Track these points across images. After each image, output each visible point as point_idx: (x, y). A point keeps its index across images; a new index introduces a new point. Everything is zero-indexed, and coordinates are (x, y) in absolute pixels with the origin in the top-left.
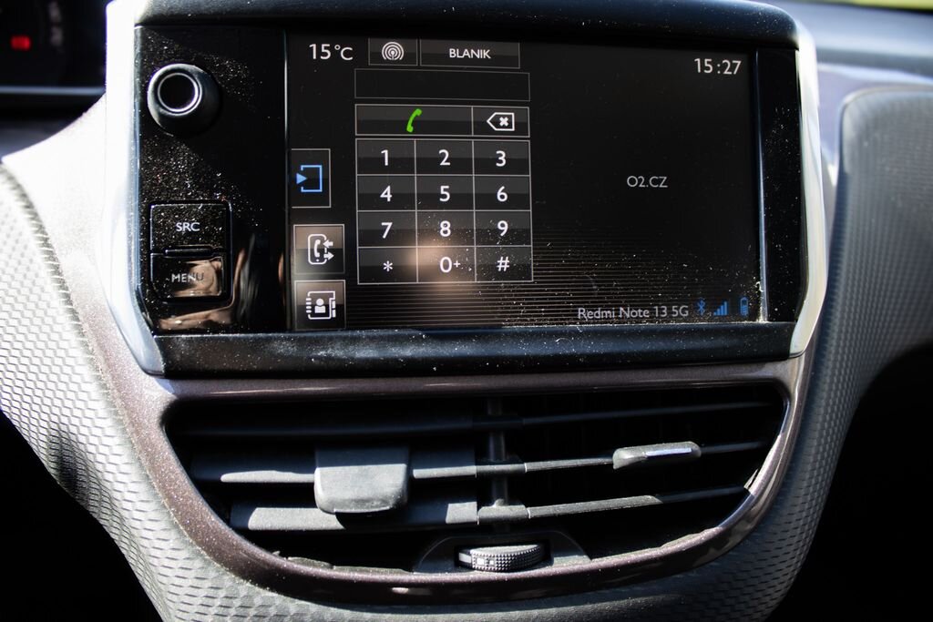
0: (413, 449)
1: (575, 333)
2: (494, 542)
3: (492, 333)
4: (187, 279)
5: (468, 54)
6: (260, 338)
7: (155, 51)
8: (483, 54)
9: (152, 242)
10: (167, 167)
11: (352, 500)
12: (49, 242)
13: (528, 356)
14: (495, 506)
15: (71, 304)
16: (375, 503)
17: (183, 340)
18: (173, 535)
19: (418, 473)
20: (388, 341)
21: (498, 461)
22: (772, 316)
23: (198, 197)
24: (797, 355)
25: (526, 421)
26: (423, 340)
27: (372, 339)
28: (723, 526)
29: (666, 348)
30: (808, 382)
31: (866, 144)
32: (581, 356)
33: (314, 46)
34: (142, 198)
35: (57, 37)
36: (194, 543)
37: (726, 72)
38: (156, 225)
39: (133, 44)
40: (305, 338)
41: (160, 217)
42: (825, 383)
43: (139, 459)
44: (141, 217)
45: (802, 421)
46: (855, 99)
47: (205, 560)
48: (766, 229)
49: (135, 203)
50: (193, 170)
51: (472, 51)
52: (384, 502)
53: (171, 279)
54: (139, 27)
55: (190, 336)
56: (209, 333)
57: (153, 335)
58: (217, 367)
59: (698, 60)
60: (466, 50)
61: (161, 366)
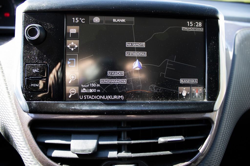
1: (148, 103)
2: (122, 163)
3: (123, 103)
4: (35, 86)
5: (119, 21)
6: (56, 103)
7: (28, 20)
8: (123, 20)
9: (26, 75)
10: (31, 53)
11: (80, 150)
12: (3, 72)
13: (133, 110)
14: (123, 153)
15: (8, 90)
16: (87, 151)
17: (34, 103)
18: (31, 157)
19: (100, 143)
20: (92, 105)
21: (124, 140)
22: (208, 99)
23: (39, 62)
24: (216, 111)
25: (133, 129)
26: (103, 105)
27: (88, 104)
28: (191, 162)
29: (175, 108)
30: (220, 118)
31: (242, 45)
32: (149, 110)
33: (74, 18)
34: (24, 62)
36: (37, 160)
37: (197, 26)
38: (27, 70)
39: (22, 18)
40: (68, 103)
41: (28, 68)
42: (225, 118)
43: (23, 135)
44: (23, 68)
45: (217, 130)
46: (240, 32)
47: (39, 165)
48: (207, 73)
49: (22, 63)
50: (38, 54)
51: (120, 20)
52: (90, 151)
53: (31, 85)
54: (24, 13)
55: (36, 102)
56: (41, 101)
57: (26, 101)
58: (43, 110)
59: (188, 22)
60: (118, 19)
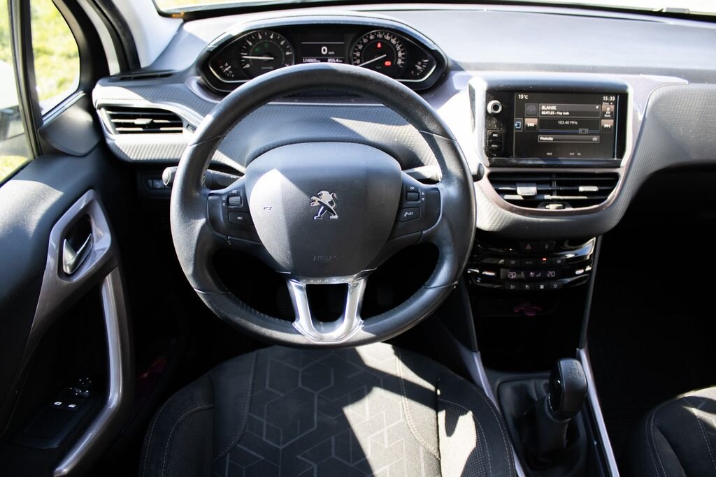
0: (538, 183)
6: (509, 159)
7: (489, 97)
9: (488, 138)
11: (525, 194)
14: (554, 196)
16: (530, 194)
17: (492, 159)
19: (539, 189)
21: (554, 187)
22: (617, 157)
23: (498, 130)
24: (623, 167)
25: (560, 178)
27: (531, 160)
28: (601, 205)
30: (626, 173)
33: (520, 95)
35: (400, 62)
41: (489, 133)
42: (631, 174)
45: (623, 183)
49: (484, 130)
50: (496, 123)
53: (492, 146)
55: (495, 158)
56: (499, 158)
57: (487, 157)
58: (500, 165)
61: (488, 164)
